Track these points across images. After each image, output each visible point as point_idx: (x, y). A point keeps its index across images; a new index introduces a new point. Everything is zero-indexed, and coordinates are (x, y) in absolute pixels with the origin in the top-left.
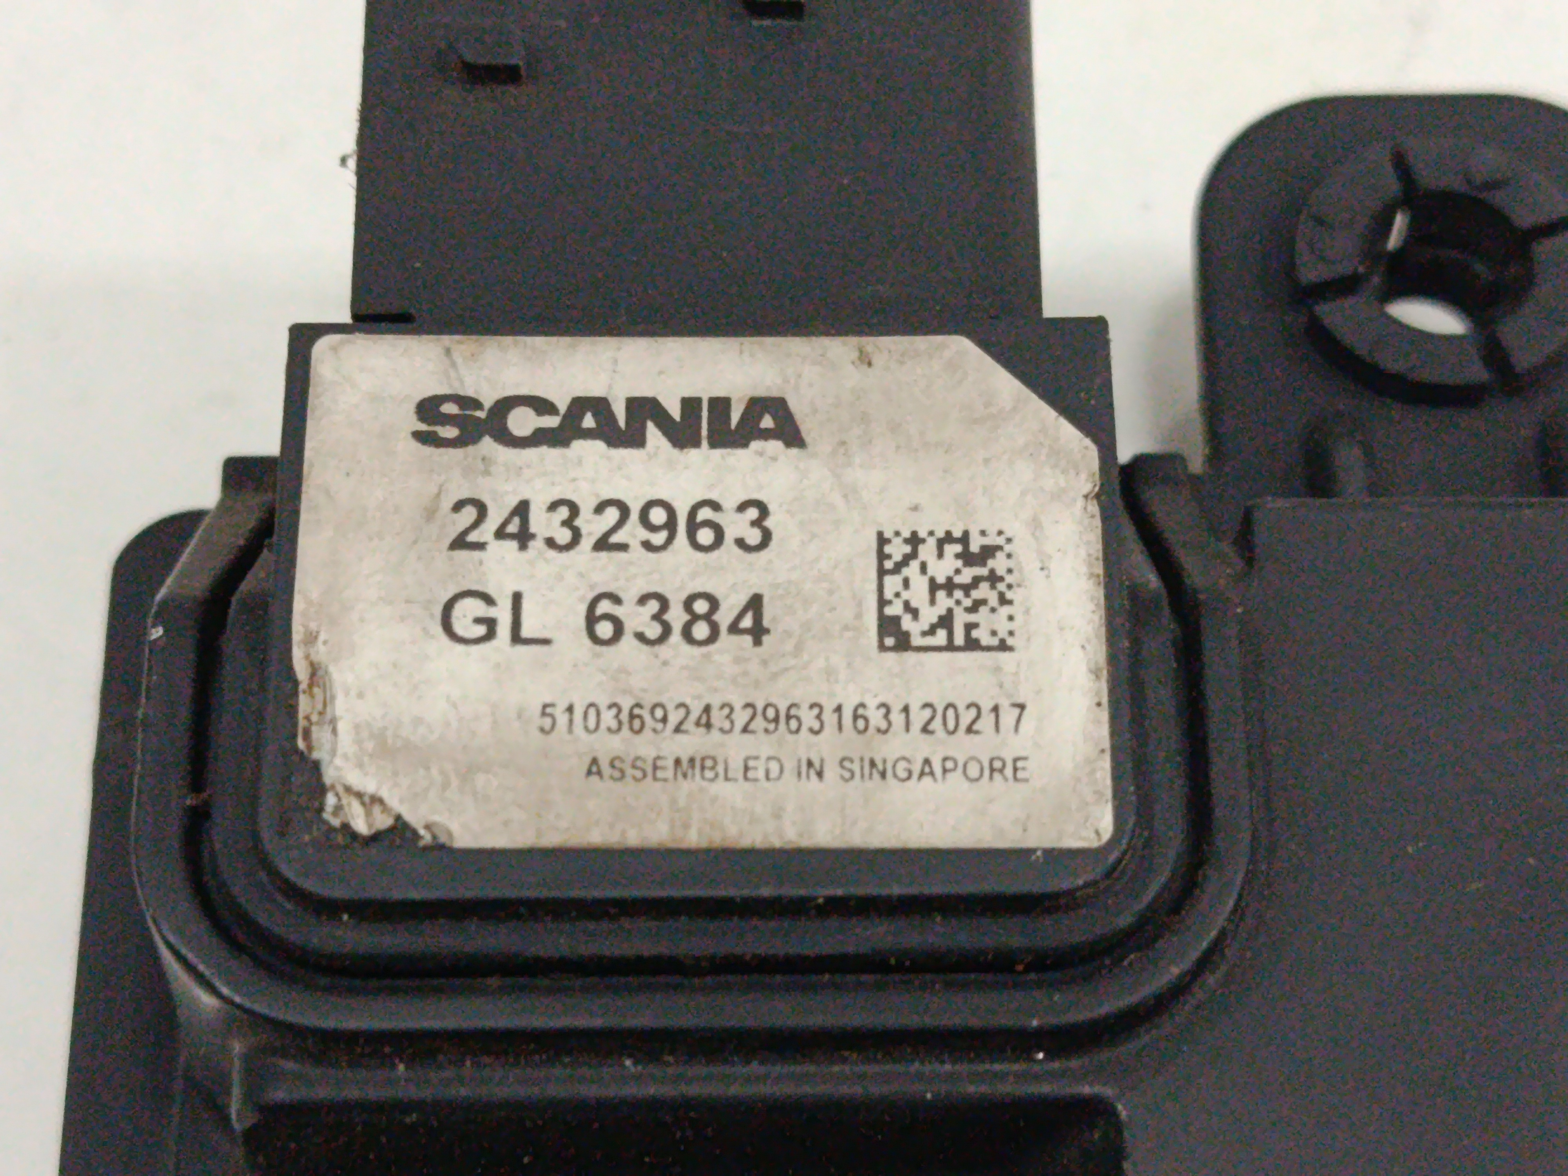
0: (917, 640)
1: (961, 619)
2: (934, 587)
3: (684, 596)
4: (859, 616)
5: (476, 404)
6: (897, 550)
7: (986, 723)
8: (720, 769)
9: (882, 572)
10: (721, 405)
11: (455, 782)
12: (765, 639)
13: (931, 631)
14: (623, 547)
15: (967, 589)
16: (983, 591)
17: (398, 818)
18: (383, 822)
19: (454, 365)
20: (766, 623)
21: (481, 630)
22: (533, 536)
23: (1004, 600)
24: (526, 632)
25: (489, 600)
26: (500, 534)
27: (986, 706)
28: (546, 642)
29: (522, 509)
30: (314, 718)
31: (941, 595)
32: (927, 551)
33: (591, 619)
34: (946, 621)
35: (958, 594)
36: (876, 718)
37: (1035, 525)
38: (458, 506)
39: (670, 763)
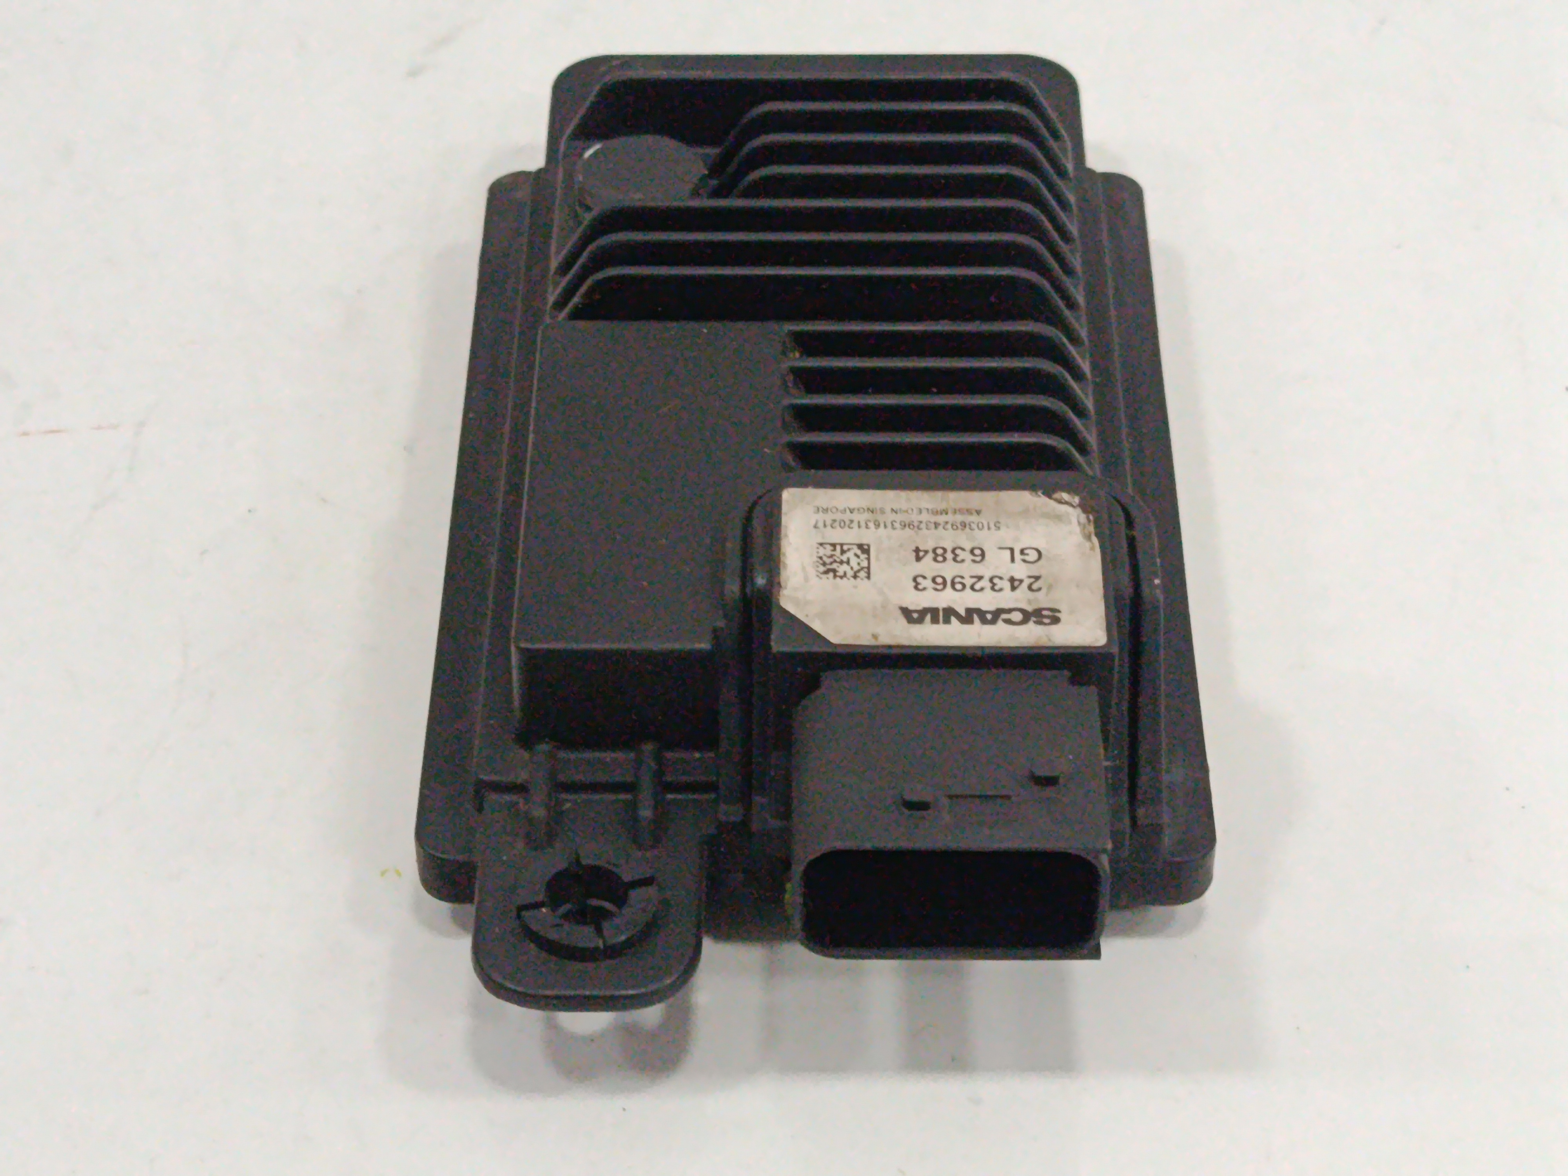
0: (855, 547)
1: (838, 553)
2: (848, 562)
3: (947, 562)
4: (878, 553)
5: (1035, 622)
6: (862, 574)
7: (828, 523)
8: (930, 511)
9: (869, 568)
10: (935, 620)
11: (1031, 509)
12: (914, 548)
13: (849, 549)
14: (972, 577)
15: (835, 561)
16: (827, 560)
17: (1050, 498)
18: (1057, 495)
19: (1047, 636)
20: (914, 554)
21: (1025, 552)
22: (1008, 580)
23: (821, 558)
24: (1008, 552)
25: (1024, 561)
26: (1021, 581)
27: (829, 528)
28: (1000, 548)
29: (1013, 589)
30: (1088, 526)
31: (845, 560)
32: (850, 573)
33: (983, 555)
34: (843, 552)
35: (838, 560)
36: (871, 525)
37: (806, 579)
38: (1039, 589)
39: (949, 513)
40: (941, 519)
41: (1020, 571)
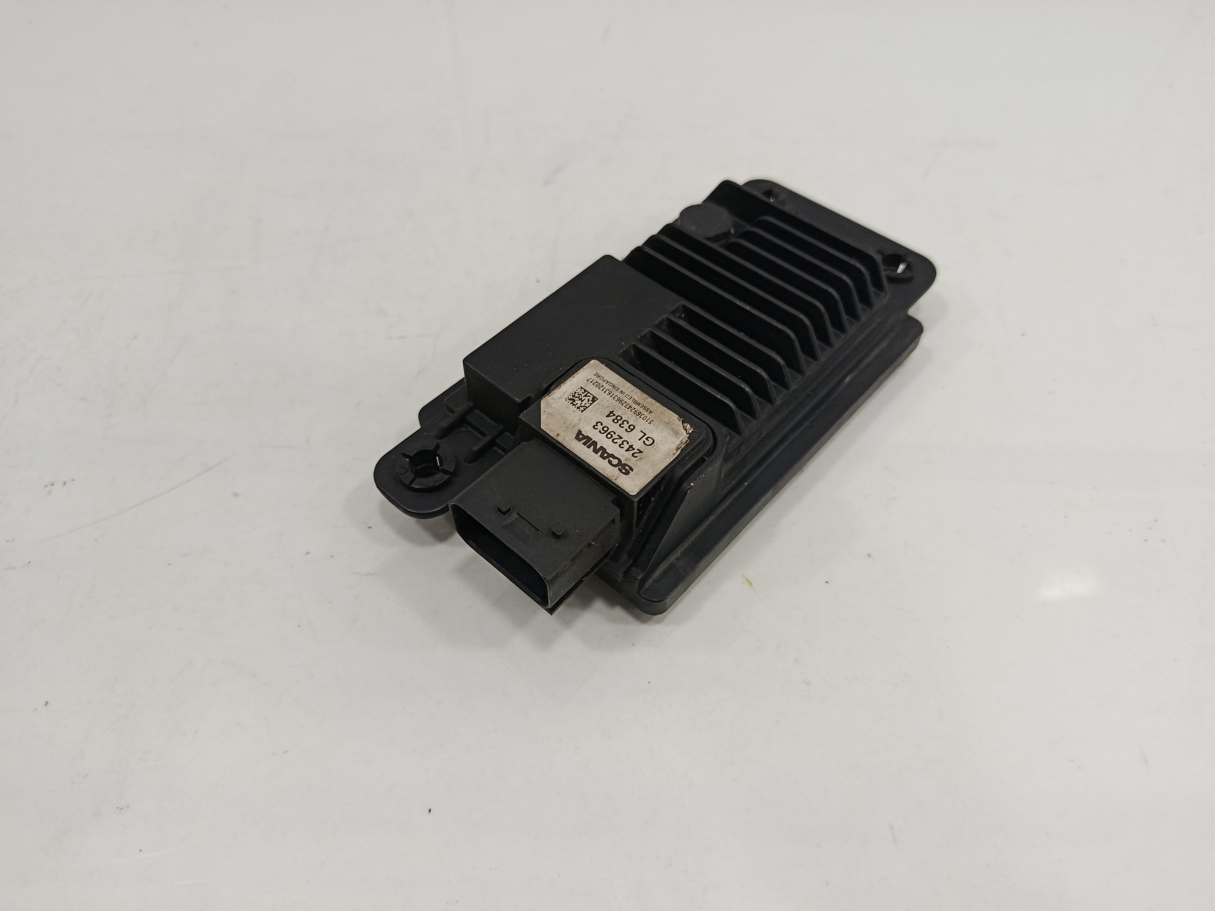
0: (592, 396)
1: (583, 395)
2: (582, 401)
3: (617, 424)
4: (596, 405)
5: (619, 469)
6: (582, 408)
7: (594, 381)
8: (634, 401)
9: (587, 408)
11: (671, 424)
12: (611, 411)
13: (589, 396)
14: (618, 436)
16: (576, 395)
17: (683, 424)
18: (686, 424)
19: (617, 477)
20: (609, 413)
21: (649, 439)
22: (629, 446)
23: (575, 393)
24: (643, 434)
25: (644, 442)
26: (634, 449)
27: (592, 383)
28: (641, 431)
29: (627, 450)
30: (683, 444)
31: (582, 399)
32: (578, 405)
33: (632, 430)
34: (586, 396)
35: (580, 398)
36: (607, 392)
37: (560, 398)
39: (640, 406)
40: (634, 406)
41: (638, 445)
